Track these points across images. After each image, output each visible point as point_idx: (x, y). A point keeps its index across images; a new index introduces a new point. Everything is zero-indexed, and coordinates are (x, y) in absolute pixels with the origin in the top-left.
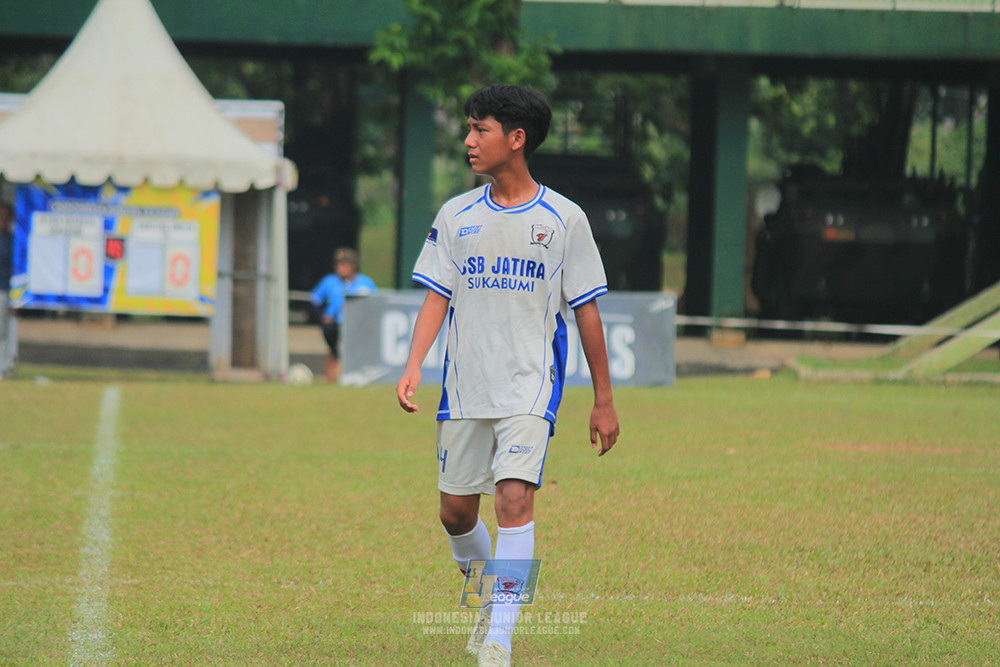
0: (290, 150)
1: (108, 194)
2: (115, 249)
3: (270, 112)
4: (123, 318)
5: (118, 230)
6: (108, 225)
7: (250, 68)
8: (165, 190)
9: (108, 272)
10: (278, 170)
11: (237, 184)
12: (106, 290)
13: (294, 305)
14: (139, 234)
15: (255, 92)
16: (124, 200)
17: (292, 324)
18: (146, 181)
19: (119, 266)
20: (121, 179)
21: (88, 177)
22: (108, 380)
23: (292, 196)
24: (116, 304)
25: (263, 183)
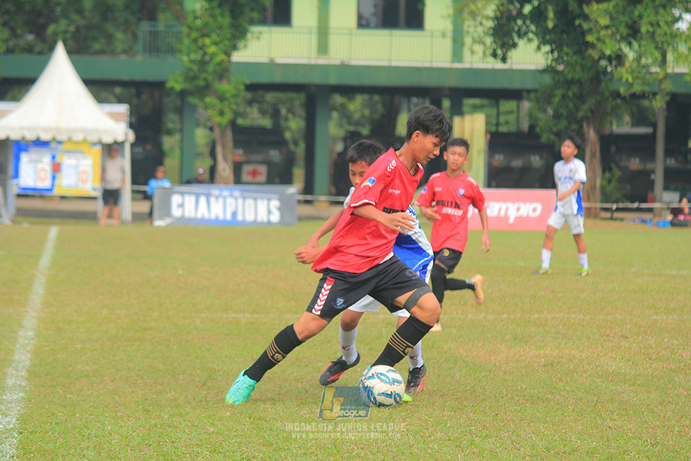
0: (132, 126)
1: (53, 145)
2: (56, 168)
3: (123, 109)
4: (63, 198)
5: (58, 159)
6: (54, 157)
7: (118, 90)
8: (78, 143)
9: (54, 178)
10: (126, 134)
11: (108, 139)
12: (53, 185)
13: (134, 192)
14: (67, 162)
15: (120, 100)
16: (61, 147)
17: (134, 199)
18: (70, 140)
19: (58, 176)
20: (59, 138)
21: (45, 137)
22: (53, 224)
23: (133, 145)
24: (57, 192)
25: (120, 138)
